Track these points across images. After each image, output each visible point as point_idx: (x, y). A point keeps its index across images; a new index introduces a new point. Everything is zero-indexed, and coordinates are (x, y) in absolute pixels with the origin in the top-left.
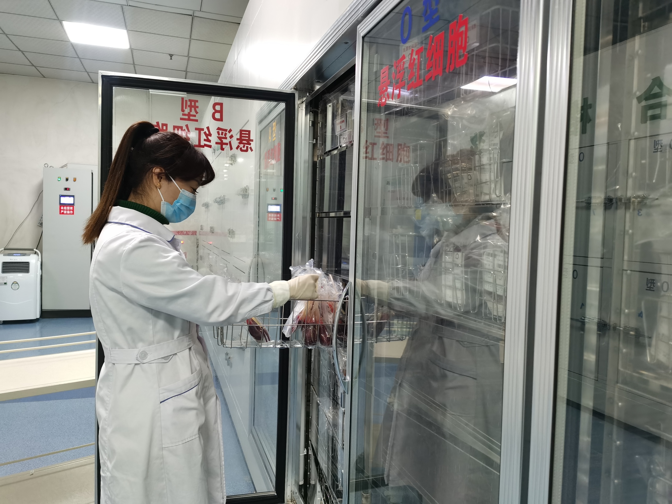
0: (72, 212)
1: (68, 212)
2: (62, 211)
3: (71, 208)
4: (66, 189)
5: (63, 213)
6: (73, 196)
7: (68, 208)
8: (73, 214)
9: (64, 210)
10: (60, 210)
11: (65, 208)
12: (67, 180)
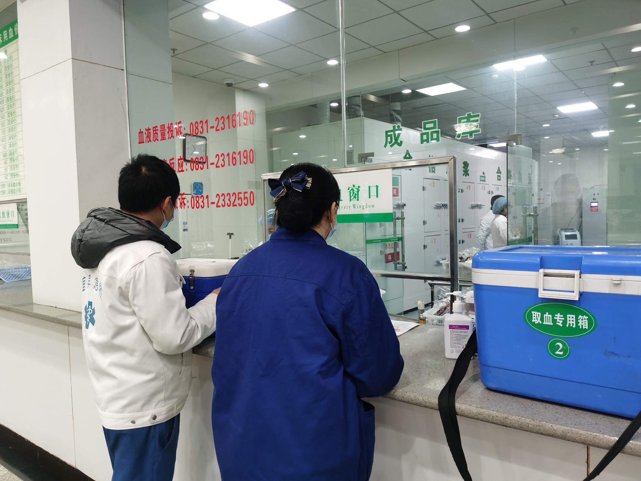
0: (597, 210)
1: (595, 210)
2: (592, 210)
3: (597, 208)
4: (594, 199)
5: (592, 211)
6: (597, 202)
7: (595, 208)
8: (597, 211)
9: (593, 209)
10: (591, 209)
11: (593, 208)
12: (594, 194)
